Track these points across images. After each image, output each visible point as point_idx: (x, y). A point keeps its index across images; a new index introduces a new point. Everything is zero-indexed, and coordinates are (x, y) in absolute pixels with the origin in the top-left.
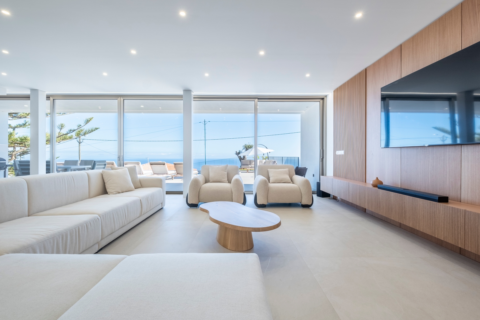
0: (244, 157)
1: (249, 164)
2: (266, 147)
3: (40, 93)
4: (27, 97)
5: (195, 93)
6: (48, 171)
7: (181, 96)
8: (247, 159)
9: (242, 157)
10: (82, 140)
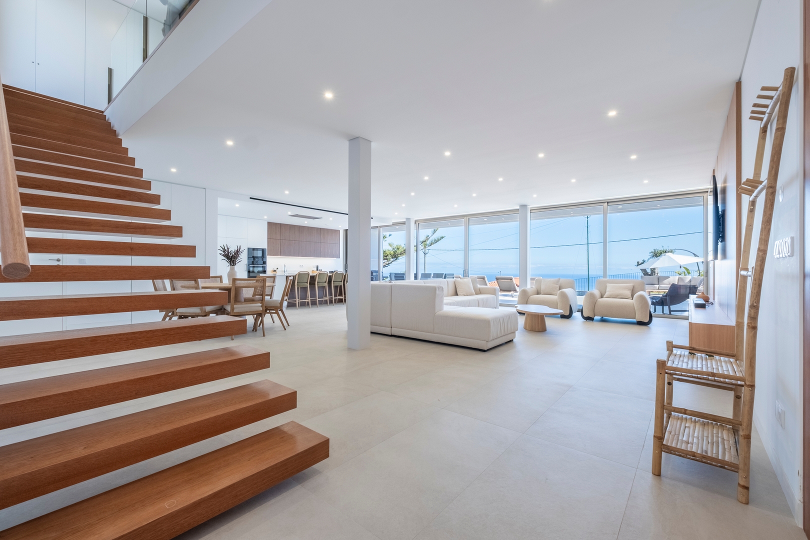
0: (653, 270)
1: (657, 283)
2: (694, 254)
3: (411, 220)
4: (404, 223)
5: (532, 205)
6: (416, 278)
7: (517, 210)
8: (659, 275)
9: (649, 271)
10: (427, 251)
